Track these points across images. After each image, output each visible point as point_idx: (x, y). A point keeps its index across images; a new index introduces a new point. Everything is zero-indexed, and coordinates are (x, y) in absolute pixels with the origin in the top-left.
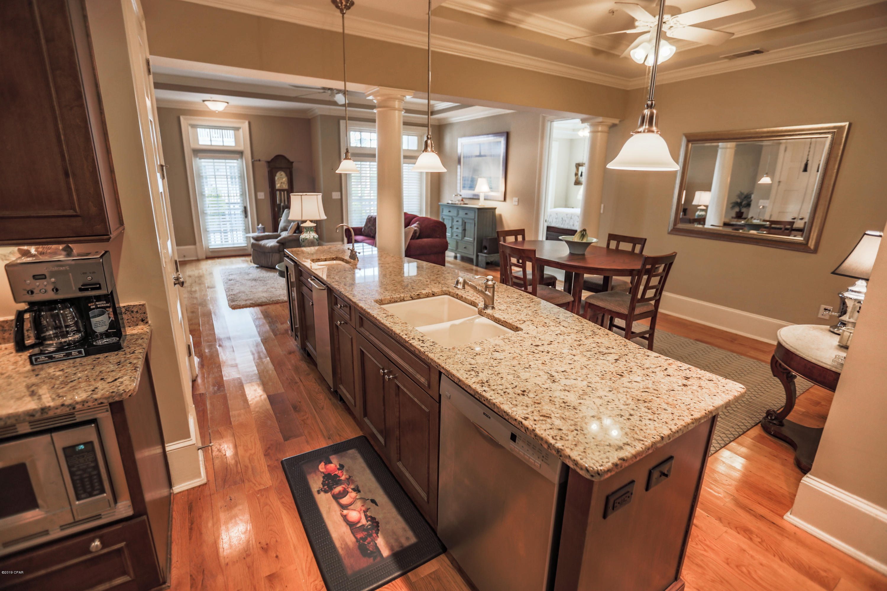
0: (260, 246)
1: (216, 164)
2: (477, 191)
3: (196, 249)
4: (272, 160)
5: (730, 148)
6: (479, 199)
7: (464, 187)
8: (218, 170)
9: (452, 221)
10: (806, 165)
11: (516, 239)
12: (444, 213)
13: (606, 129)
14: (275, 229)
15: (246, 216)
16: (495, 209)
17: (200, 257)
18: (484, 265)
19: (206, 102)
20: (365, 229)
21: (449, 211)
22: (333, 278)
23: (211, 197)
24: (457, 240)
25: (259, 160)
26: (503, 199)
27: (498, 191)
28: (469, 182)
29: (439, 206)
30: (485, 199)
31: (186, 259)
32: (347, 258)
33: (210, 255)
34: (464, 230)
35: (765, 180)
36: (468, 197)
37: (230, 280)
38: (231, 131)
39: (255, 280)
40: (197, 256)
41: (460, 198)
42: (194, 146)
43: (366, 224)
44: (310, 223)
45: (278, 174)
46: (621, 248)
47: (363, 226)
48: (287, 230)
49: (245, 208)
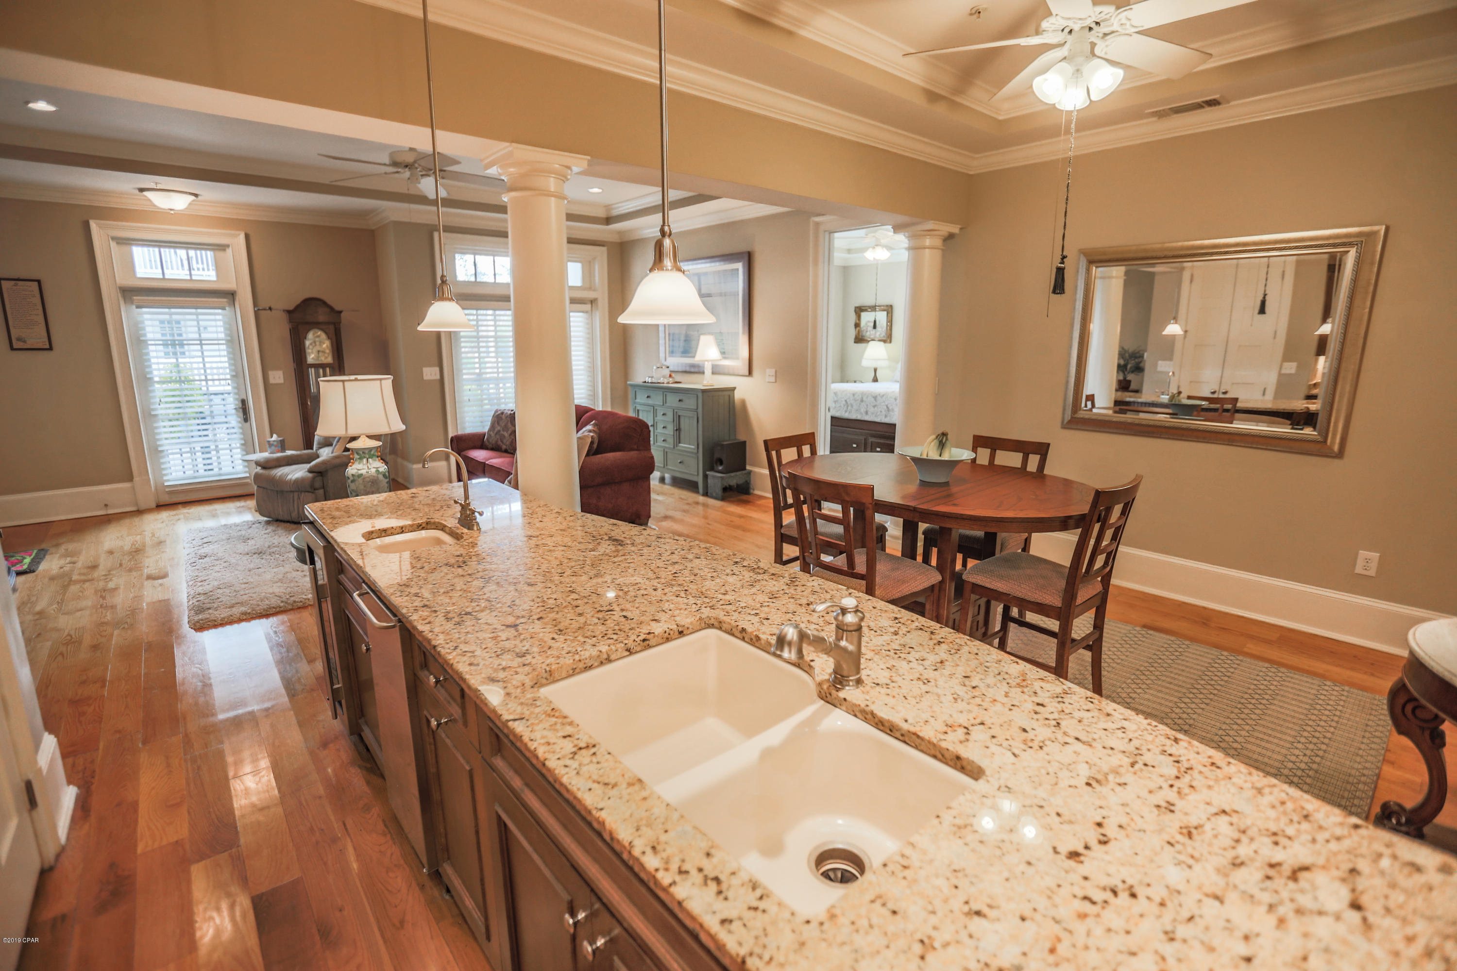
0: (273, 480)
1: (200, 317)
2: (699, 358)
3: (133, 488)
4: (298, 307)
5: (1116, 277)
6: (703, 373)
7: (672, 353)
8: (205, 328)
9: (655, 415)
10: (1263, 303)
11: (800, 453)
12: (637, 400)
13: (938, 242)
14: (309, 444)
15: (246, 419)
16: (734, 389)
17: (143, 506)
18: (719, 491)
19: (146, 193)
20: (490, 436)
21: (648, 397)
22: (416, 595)
23: (170, 382)
24: (664, 447)
25: (270, 309)
26: (747, 373)
27: (737, 358)
28: (682, 344)
29: (626, 386)
30: (713, 373)
31: (111, 511)
32: (452, 522)
33: (166, 499)
34: (678, 430)
35: (1173, 329)
36: (680, 370)
37: (201, 558)
38: (209, 253)
39: (260, 553)
40: (137, 505)
41: (667, 372)
42: (123, 280)
43: (492, 427)
44: (367, 439)
45: (310, 335)
46: (998, 461)
47: (486, 429)
48: (331, 445)
49: (244, 402)
